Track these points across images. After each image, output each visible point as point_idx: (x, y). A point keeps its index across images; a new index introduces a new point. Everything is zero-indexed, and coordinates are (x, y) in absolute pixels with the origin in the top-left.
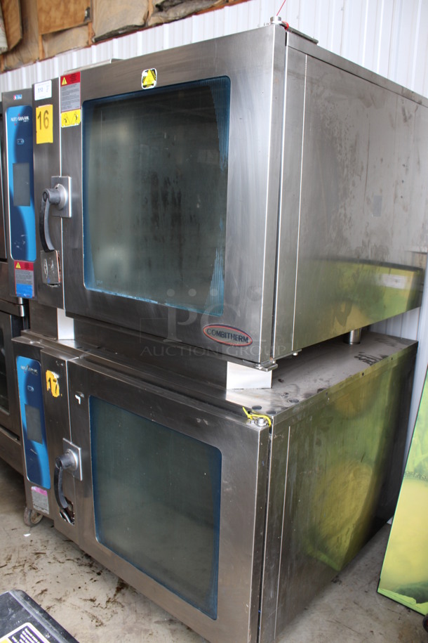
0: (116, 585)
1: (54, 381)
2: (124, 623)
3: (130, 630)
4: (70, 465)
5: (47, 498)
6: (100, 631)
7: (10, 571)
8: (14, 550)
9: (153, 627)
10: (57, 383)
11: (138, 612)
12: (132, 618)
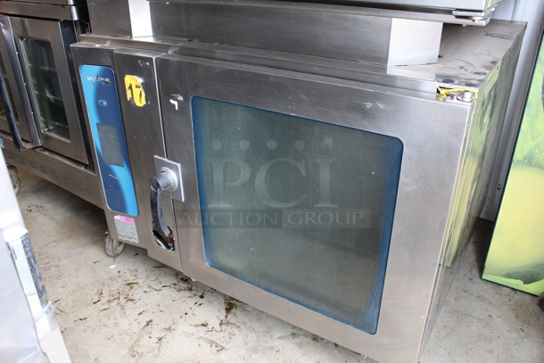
0: (224, 306)
1: (137, 87)
2: (246, 344)
3: (255, 350)
4: (168, 185)
5: (134, 225)
6: (223, 355)
7: (106, 306)
8: (104, 284)
9: (278, 343)
10: (141, 89)
11: (256, 330)
12: (252, 338)
